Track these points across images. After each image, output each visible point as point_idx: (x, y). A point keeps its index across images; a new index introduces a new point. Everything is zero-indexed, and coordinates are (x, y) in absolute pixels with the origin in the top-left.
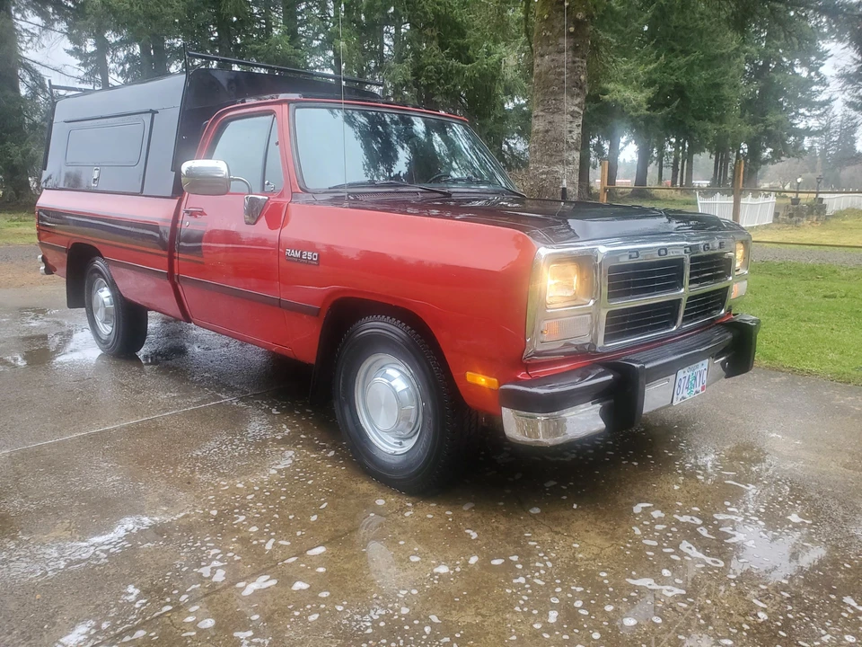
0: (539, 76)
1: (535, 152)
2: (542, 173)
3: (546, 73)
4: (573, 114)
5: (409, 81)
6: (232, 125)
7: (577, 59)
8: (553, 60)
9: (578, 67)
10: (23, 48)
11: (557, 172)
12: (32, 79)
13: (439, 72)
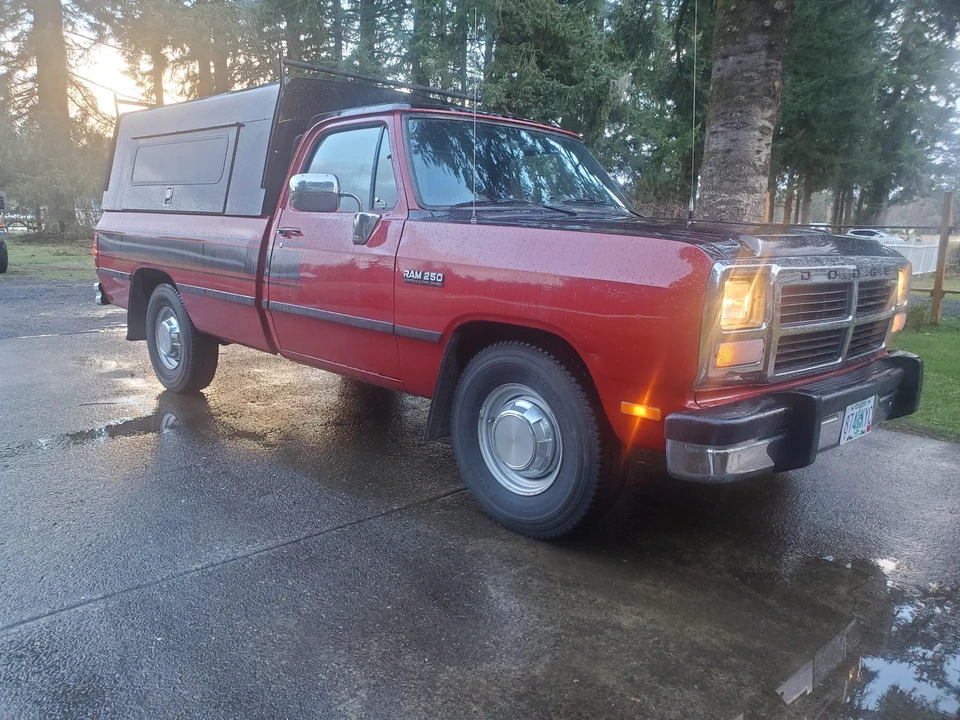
0: (720, 82)
1: (712, 176)
2: (721, 203)
3: (730, 78)
4: (763, 130)
5: (502, 103)
6: (330, 138)
7: (772, 61)
8: (740, 62)
9: (772, 70)
10: (73, 65)
11: (740, 201)
12: (85, 99)
13: (537, 93)
